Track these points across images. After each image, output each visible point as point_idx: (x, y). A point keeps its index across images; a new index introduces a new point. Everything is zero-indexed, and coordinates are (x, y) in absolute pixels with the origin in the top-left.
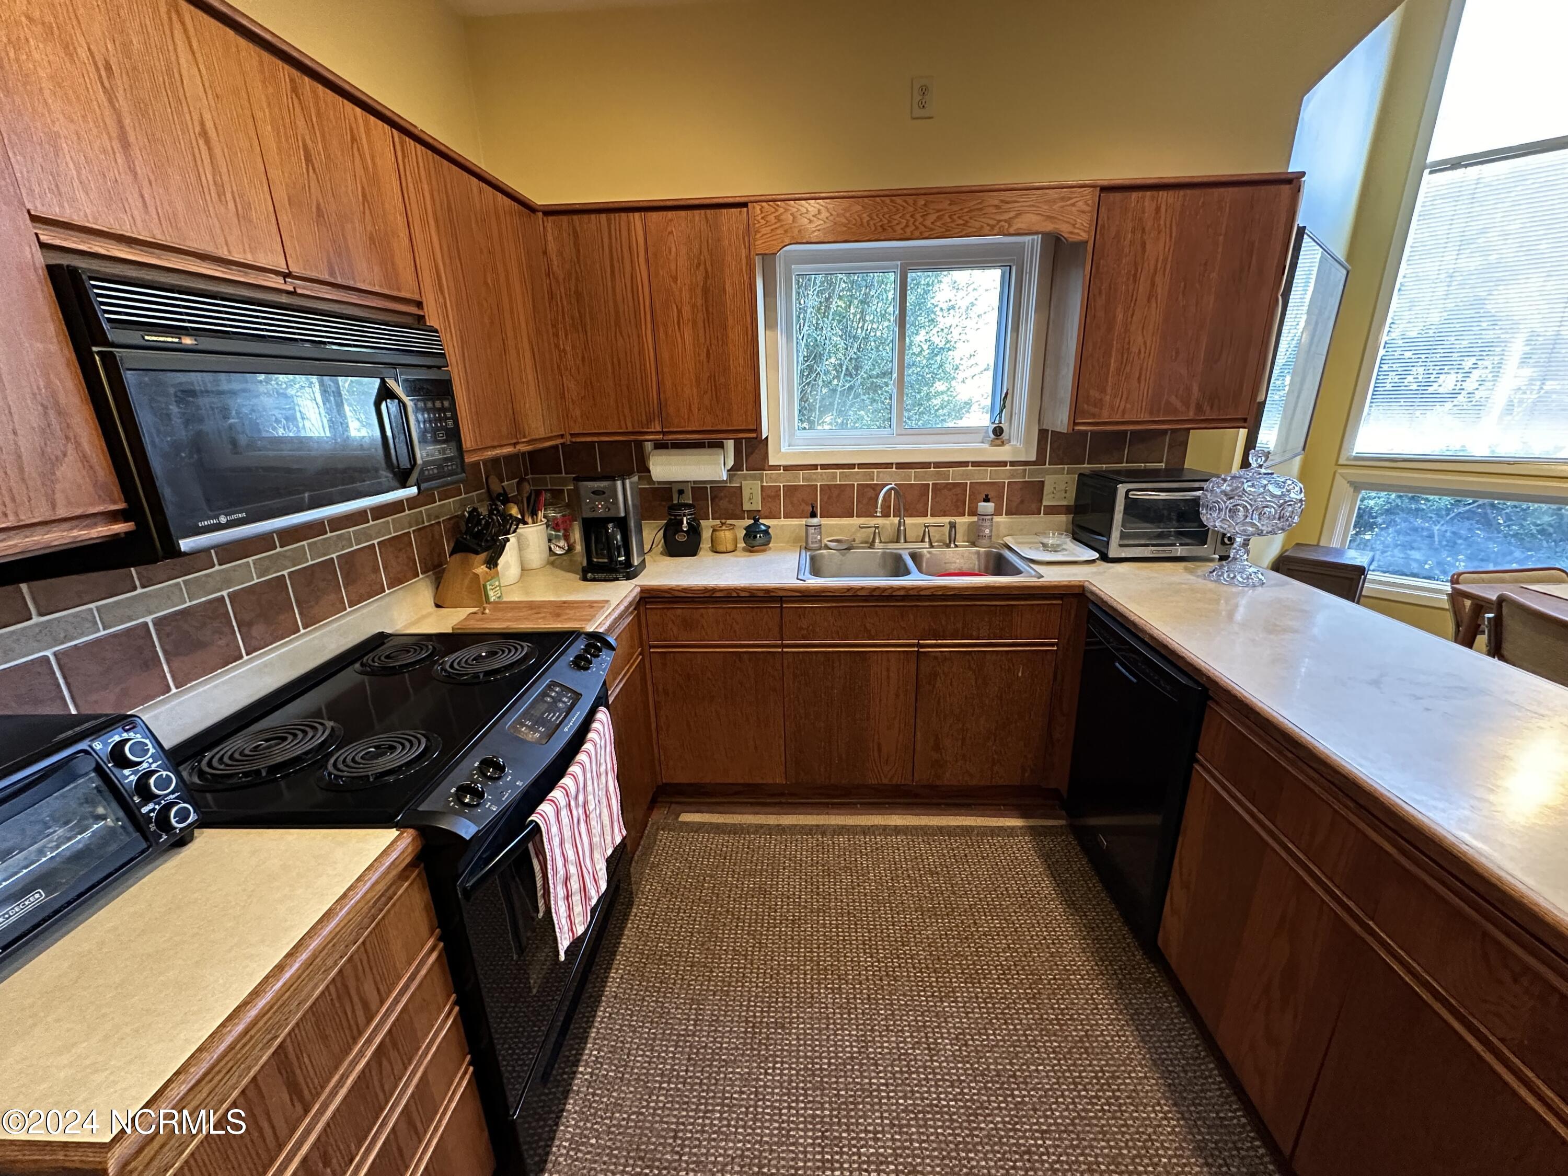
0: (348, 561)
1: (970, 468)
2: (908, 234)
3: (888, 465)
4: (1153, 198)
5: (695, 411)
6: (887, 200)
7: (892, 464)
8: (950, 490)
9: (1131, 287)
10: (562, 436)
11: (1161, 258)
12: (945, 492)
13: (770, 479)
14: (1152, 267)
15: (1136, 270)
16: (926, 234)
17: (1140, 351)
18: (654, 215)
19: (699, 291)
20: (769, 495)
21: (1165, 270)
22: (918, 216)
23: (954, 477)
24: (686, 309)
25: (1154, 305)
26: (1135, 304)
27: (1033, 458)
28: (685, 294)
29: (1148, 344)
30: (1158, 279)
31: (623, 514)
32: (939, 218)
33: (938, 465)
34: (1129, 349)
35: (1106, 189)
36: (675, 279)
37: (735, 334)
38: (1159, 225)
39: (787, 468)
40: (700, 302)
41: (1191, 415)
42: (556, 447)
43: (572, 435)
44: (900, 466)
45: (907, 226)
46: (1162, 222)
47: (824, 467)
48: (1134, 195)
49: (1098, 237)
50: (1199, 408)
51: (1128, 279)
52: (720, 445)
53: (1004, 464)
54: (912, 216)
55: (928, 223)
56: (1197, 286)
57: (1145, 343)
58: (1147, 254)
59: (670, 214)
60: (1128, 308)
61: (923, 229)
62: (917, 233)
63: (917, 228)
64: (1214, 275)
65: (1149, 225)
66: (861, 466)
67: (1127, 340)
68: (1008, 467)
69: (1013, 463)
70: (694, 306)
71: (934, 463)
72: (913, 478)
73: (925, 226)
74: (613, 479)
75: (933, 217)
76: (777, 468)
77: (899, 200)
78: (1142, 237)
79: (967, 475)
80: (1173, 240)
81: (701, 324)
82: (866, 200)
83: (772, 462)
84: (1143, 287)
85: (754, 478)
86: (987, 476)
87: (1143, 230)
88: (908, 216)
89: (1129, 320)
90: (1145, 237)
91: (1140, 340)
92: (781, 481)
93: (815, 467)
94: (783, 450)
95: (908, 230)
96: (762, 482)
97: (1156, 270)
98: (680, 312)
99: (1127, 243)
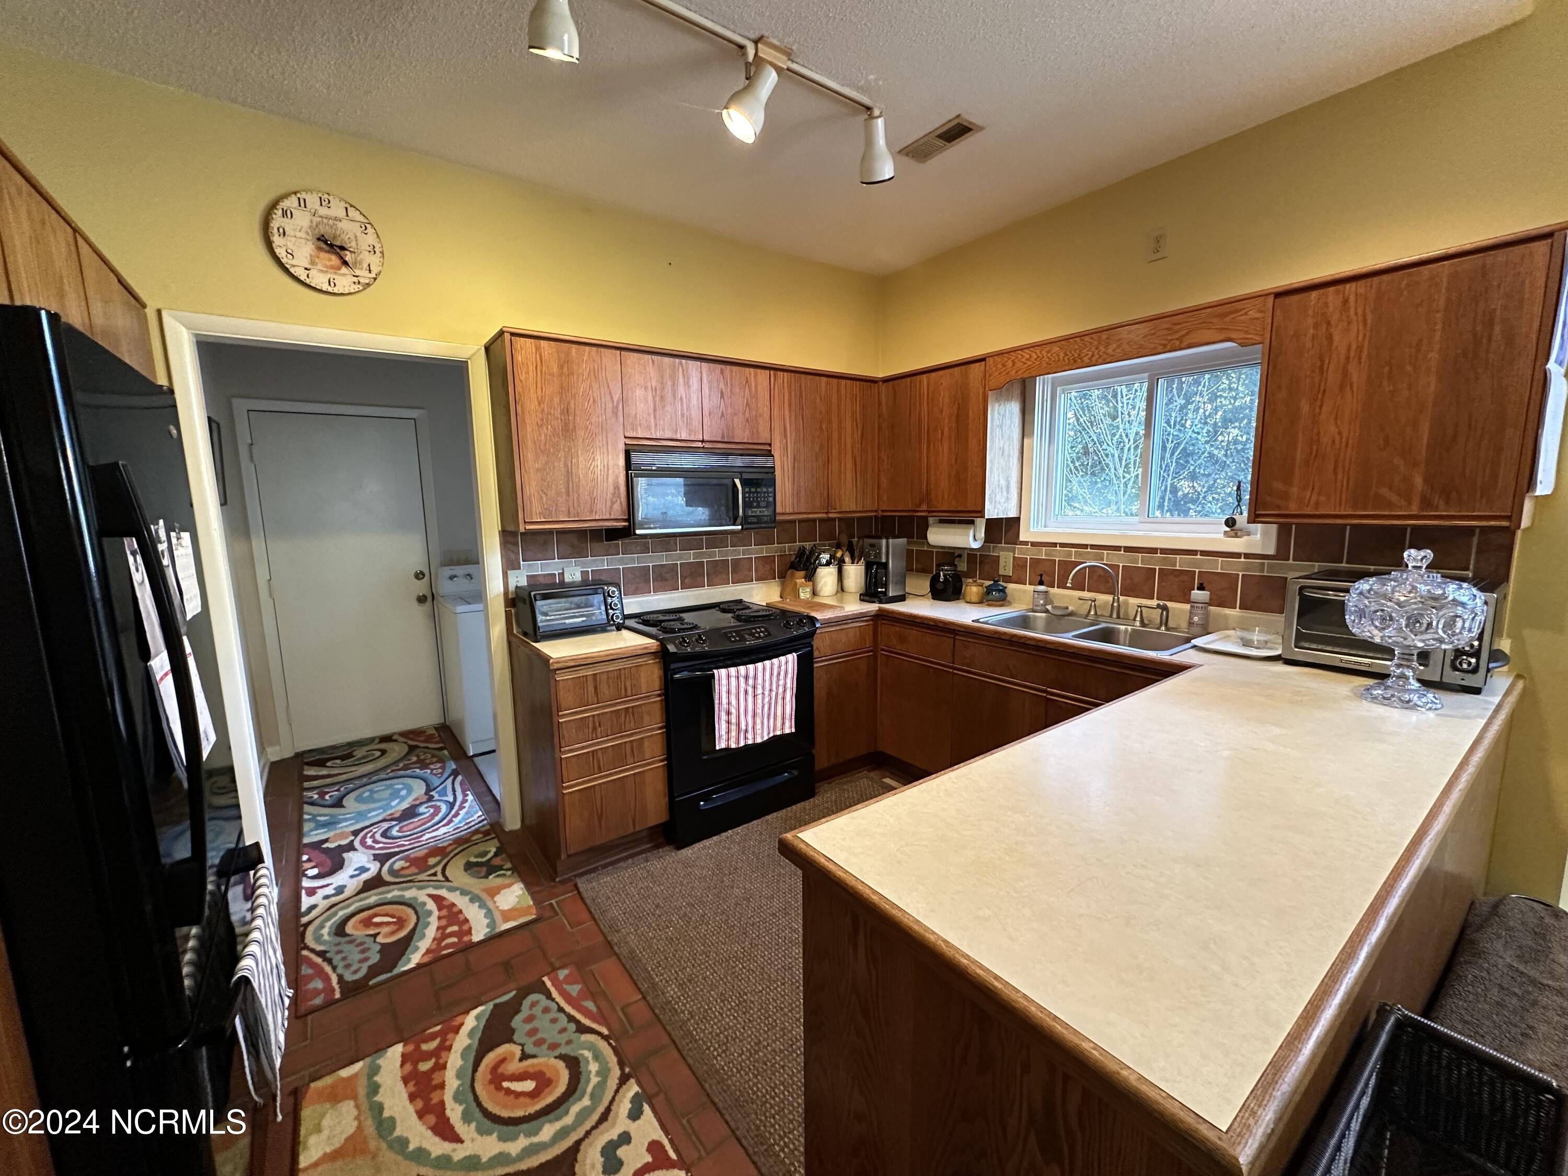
0: (736, 562)
1: (1199, 557)
2: (1094, 362)
3: (1117, 548)
4: (1337, 292)
5: (946, 497)
6: (1078, 339)
7: (1120, 547)
8: (1176, 576)
9: (1317, 380)
10: (876, 511)
11: (1354, 347)
12: (1171, 577)
13: (1020, 552)
14: (1343, 357)
15: (1322, 362)
16: (1108, 360)
17: (1334, 442)
18: (933, 375)
19: (954, 419)
20: (1019, 565)
21: (1360, 359)
22: (1101, 348)
23: (1180, 563)
24: (946, 431)
25: (1349, 394)
26: (1323, 395)
27: (1271, 551)
28: (946, 421)
29: (1345, 435)
30: (1352, 368)
31: (884, 560)
32: (1118, 347)
33: (1164, 551)
34: (1318, 440)
35: (1280, 295)
36: (942, 412)
37: (973, 444)
38: (1348, 316)
39: (1034, 544)
40: (954, 425)
41: (1414, 510)
42: (871, 517)
43: (883, 511)
44: (1128, 549)
45: (1093, 356)
46: (1352, 312)
47: (1063, 545)
48: (1314, 294)
49: (1273, 338)
50: (1426, 503)
51: (1313, 371)
52: (972, 522)
53: (1237, 555)
54: (1097, 348)
55: (1110, 351)
56: (1409, 368)
57: (1340, 433)
58: (1335, 344)
59: (941, 373)
60: (1316, 400)
61: (1105, 356)
62: (1100, 361)
63: (1100, 356)
64: (1434, 355)
65: (1334, 318)
66: (1093, 547)
67: (1315, 431)
68: (1243, 560)
69: (1247, 556)
70: (950, 429)
71: (1161, 549)
72: (1139, 561)
73: (1107, 354)
74: (881, 538)
75: (1114, 346)
76: (1026, 543)
77: (1087, 339)
78: (1327, 329)
79: (1196, 564)
80: (1369, 326)
81: (953, 439)
82: (1063, 343)
83: (1022, 538)
84: (1332, 377)
85: (1009, 550)
86: (1219, 565)
87: (1328, 323)
88: (1093, 349)
89: (1317, 410)
90: (1332, 330)
91: (1333, 429)
92: (1028, 554)
93: (1055, 545)
94: (1032, 530)
95: (1094, 359)
96: (1014, 553)
97: (1348, 358)
98: (942, 433)
99: (1309, 336)
